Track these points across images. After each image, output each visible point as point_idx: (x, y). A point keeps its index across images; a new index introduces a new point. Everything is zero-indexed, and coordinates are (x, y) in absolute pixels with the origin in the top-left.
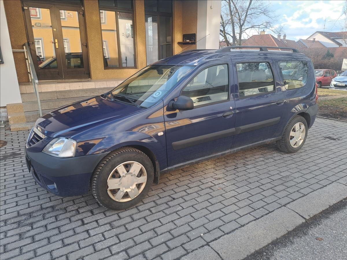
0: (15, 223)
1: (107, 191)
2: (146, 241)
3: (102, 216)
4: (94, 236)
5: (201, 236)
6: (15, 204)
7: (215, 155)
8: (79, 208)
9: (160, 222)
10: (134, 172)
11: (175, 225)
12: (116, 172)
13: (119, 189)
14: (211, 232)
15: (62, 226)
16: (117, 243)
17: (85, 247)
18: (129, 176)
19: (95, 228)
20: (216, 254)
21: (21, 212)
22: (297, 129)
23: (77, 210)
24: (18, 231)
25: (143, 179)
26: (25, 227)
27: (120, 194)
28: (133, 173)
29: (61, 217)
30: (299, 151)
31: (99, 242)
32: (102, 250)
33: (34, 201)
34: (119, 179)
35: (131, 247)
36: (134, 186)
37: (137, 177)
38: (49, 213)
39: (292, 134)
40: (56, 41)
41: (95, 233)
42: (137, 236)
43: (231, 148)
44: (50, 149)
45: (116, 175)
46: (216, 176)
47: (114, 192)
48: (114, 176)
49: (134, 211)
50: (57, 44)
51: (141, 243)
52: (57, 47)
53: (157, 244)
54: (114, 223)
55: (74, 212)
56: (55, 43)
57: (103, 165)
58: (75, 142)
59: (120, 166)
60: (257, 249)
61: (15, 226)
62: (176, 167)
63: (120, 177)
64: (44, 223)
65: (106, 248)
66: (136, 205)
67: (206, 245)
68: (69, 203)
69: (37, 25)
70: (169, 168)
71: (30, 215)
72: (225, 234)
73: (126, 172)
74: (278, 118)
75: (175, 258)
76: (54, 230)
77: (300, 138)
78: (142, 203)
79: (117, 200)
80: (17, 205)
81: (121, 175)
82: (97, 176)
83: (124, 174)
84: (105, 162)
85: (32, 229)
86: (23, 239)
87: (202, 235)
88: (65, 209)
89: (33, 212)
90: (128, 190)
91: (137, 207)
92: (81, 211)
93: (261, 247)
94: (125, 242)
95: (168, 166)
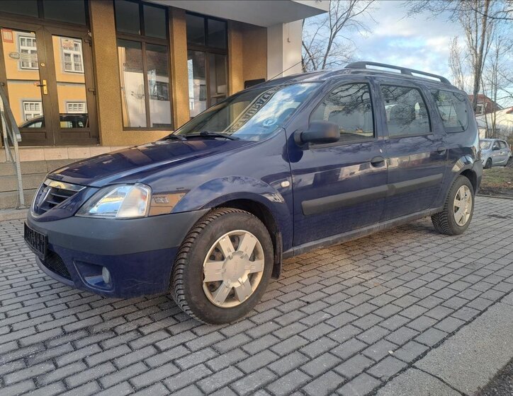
0: (15, 360)
1: (202, 284)
2: (294, 369)
3: (189, 336)
4: (190, 368)
5: (389, 355)
6: (7, 330)
7: (359, 231)
8: (140, 327)
9: (304, 338)
10: (245, 250)
11: (335, 341)
12: (218, 249)
13: (221, 282)
14: (403, 347)
15: (118, 357)
16: (242, 378)
17: (179, 389)
18: (237, 257)
19: (185, 356)
20: (438, 381)
21: (25, 342)
22: (462, 197)
23: (137, 330)
24: (27, 373)
25: (259, 266)
26: (40, 365)
27: (223, 292)
28: (244, 253)
29: (108, 344)
30: (466, 232)
31: (203, 378)
32: (216, 390)
33: (45, 322)
34: (223, 262)
35: (272, 382)
36: (245, 278)
37: (250, 260)
38: (81, 338)
39: (456, 203)
40: (45, 82)
41: (190, 364)
42: (273, 362)
43: (381, 220)
44: (94, 210)
45: (218, 255)
46: (360, 269)
47: (213, 287)
48: (212, 258)
49: (245, 325)
50: (45, 88)
51: (287, 373)
52: (46, 93)
53: (319, 373)
54: (219, 345)
55: (132, 333)
56: (42, 86)
57: (195, 235)
58: (148, 191)
59: (224, 237)
60: (500, 367)
61: (19, 365)
62: (305, 248)
63: (223, 258)
64: (78, 355)
65: (222, 387)
66: (248, 315)
67: (409, 367)
68: (117, 320)
69: (14, 56)
70: (295, 249)
71: (45, 345)
72: (430, 349)
73: (233, 250)
74: (440, 176)
75: (366, 393)
76: (103, 366)
77: (466, 210)
78: (255, 313)
79: (218, 304)
80: (11, 331)
81: (226, 255)
82: (185, 255)
83: (230, 254)
84: (199, 230)
85: (57, 367)
86: (42, 386)
87: (391, 352)
88: (112, 330)
89: (48, 340)
90: (236, 285)
91: (248, 318)
92: (145, 330)
93: (504, 364)
94: (255, 373)
95: (294, 245)
